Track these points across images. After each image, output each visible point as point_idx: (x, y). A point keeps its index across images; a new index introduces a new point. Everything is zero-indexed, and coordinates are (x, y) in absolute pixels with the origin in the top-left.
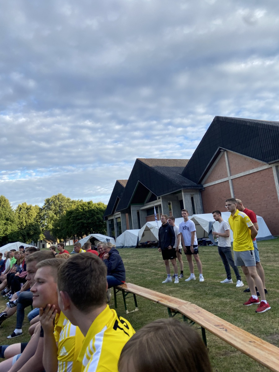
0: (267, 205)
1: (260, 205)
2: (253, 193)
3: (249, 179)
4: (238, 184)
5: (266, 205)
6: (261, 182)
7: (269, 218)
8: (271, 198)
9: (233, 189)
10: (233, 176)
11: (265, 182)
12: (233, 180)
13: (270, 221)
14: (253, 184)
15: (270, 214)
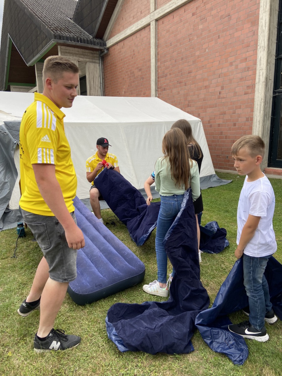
0: (222, 88)
1: (206, 87)
2: (198, 53)
3: (193, 14)
4: (168, 31)
5: (219, 89)
6: (222, 17)
7: (219, 125)
8: (237, 67)
9: (157, 46)
10: (160, 9)
11: (230, 19)
12: (161, 22)
13: (221, 133)
14: (201, 27)
15: (224, 113)
